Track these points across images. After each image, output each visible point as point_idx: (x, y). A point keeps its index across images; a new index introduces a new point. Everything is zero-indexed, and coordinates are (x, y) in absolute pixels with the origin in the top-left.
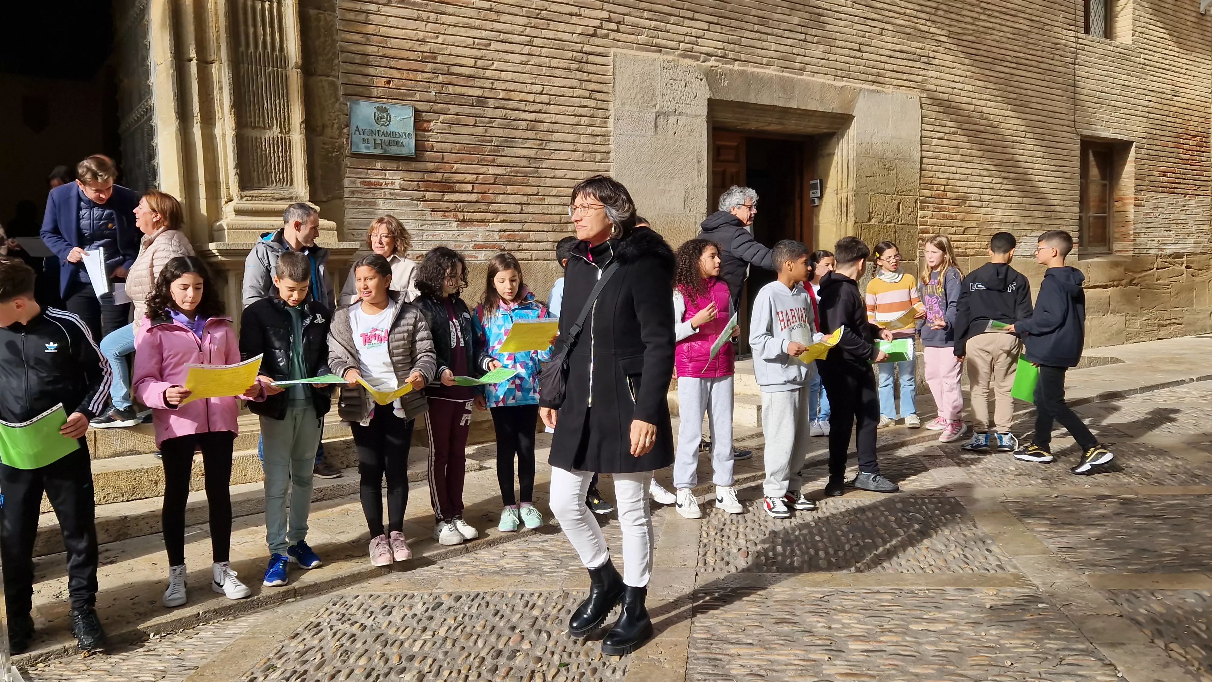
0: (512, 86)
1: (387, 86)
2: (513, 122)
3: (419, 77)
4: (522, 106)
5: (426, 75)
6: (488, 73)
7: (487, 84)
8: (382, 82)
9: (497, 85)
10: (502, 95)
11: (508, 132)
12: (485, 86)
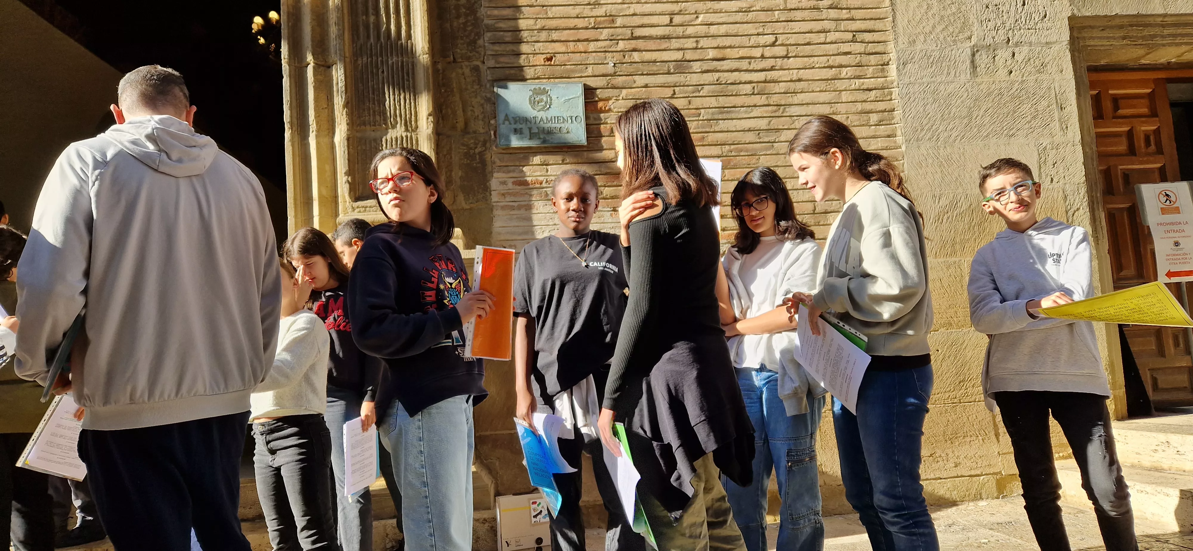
0: (728, 41)
1: (547, 63)
2: (730, 87)
3: (592, 46)
4: (744, 64)
5: (600, 44)
6: (690, 30)
7: (690, 43)
8: (540, 59)
9: (703, 43)
10: (711, 54)
11: (723, 101)
12: (686, 46)
